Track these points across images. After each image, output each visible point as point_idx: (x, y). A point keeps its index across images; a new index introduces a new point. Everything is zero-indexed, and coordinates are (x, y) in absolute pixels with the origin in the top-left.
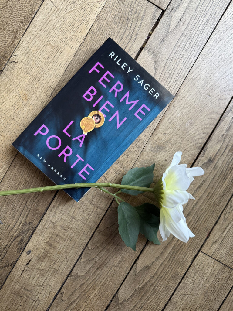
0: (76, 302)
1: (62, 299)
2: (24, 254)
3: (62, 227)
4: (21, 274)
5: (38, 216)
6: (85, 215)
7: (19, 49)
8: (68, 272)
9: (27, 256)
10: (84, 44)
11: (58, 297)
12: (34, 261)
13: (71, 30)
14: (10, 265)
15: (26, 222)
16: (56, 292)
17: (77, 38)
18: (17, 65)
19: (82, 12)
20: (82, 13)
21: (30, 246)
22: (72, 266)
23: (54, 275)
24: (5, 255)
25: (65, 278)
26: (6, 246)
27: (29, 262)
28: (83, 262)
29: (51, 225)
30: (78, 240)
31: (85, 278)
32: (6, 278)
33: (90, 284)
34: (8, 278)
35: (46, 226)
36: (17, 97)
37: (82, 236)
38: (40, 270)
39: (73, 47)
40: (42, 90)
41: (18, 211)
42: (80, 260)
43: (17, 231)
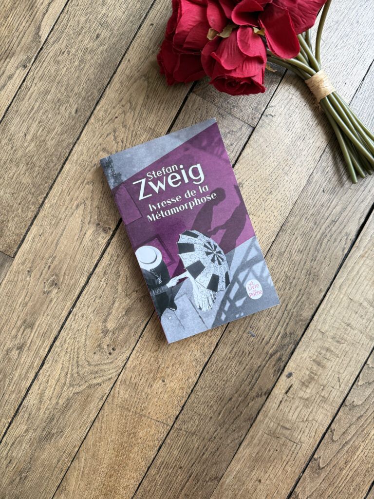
0: (352, 442)
1: (332, 439)
2: (283, 377)
3: (333, 338)
4: (279, 406)
5: (302, 324)
6: (364, 321)
7: (276, 98)
8: (341, 401)
9: (287, 381)
10: (361, 90)
11: (327, 436)
12: (295, 387)
13: (344, 72)
14: (263, 394)
15: (286, 333)
16: (325, 430)
17: (352, 82)
18: (274, 119)
19: (357, 47)
20: (357, 49)
21: (291, 366)
22: (346, 393)
23: (322, 406)
24: (257, 380)
25: (337, 409)
26: (259, 367)
27: (289, 389)
28: (360, 386)
29: (320, 336)
30: (355, 356)
31: (364, 407)
32: (257, 412)
33: (370, 416)
34: (261, 413)
35: (313, 338)
36: (275, 163)
37: (360, 350)
38: (304, 399)
39: (347, 94)
40: (309, 151)
41: (275, 318)
42: (356, 383)
43: (274, 346)
